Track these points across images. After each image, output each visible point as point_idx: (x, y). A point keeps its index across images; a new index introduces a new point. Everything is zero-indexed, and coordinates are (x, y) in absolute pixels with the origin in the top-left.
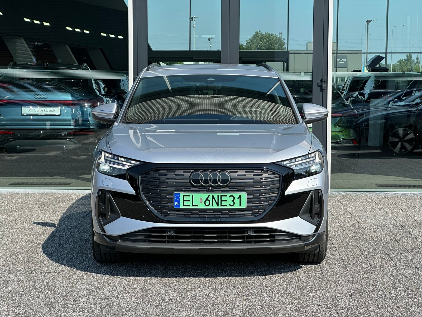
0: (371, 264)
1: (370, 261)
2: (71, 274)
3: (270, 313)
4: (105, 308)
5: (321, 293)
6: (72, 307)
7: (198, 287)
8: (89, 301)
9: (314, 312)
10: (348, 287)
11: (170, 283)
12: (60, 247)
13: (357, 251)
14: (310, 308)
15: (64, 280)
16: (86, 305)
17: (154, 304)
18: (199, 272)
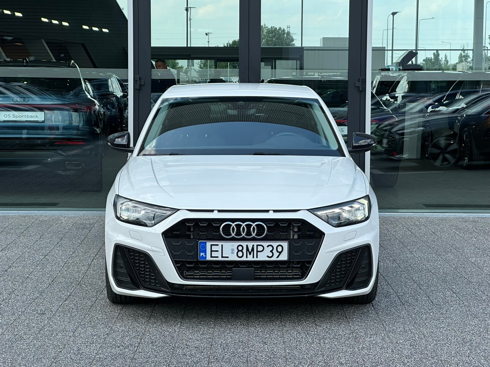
0: (433, 301)
1: (431, 297)
2: (70, 316)
3: (320, 364)
4: (117, 359)
5: (379, 338)
6: (76, 358)
7: (228, 331)
8: (96, 350)
9: (374, 362)
10: (410, 330)
11: (193, 327)
12: (53, 281)
13: (413, 285)
14: (369, 358)
15: (63, 323)
16: (93, 355)
17: (177, 353)
18: (226, 312)
